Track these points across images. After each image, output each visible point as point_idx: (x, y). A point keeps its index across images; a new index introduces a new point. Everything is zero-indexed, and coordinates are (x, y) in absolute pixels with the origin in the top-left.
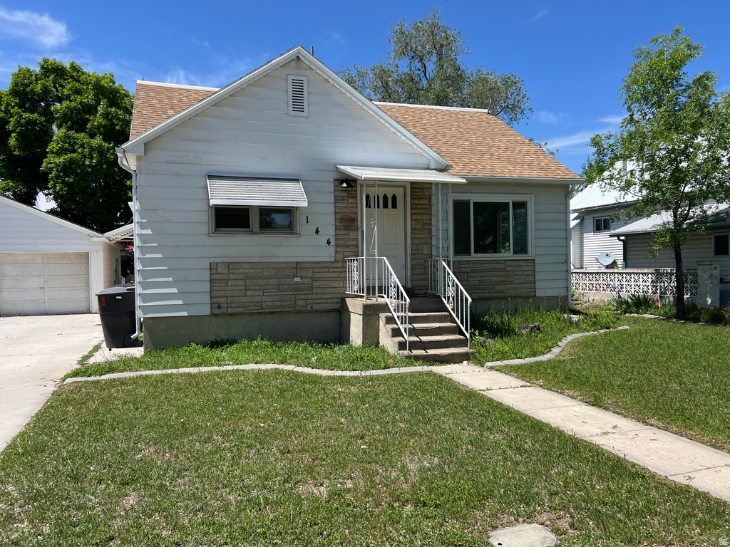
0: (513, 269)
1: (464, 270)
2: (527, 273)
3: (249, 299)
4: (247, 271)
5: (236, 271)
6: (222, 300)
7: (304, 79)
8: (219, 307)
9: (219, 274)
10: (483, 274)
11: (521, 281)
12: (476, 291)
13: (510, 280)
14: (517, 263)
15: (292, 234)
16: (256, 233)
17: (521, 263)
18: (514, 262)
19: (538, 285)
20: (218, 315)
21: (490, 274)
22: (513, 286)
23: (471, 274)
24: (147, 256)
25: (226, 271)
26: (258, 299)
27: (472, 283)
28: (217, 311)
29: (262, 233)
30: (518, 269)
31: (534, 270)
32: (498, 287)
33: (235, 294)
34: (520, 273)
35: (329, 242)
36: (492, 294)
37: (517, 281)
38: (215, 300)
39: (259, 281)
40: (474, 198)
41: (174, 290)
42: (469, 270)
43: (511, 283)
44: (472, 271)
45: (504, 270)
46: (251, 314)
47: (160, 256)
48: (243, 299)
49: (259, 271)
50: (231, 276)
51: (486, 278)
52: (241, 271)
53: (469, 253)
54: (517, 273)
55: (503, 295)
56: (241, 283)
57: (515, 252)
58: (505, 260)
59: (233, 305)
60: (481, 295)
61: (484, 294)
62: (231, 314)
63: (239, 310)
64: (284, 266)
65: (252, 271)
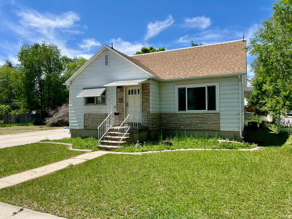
0: (207, 117)
1: (182, 117)
2: (215, 119)
3: (93, 125)
4: (93, 116)
5: (90, 116)
6: (87, 125)
7: (108, 54)
8: (86, 127)
9: (87, 117)
10: (192, 119)
11: (212, 123)
12: (188, 126)
13: (205, 122)
14: (209, 115)
15: (105, 104)
16: (95, 105)
17: (211, 115)
18: (208, 114)
19: (221, 125)
20: (86, 129)
21: (195, 119)
22: (207, 125)
23: (186, 119)
24: (71, 112)
25: (88, 116)
26: (95, 125)
27: (186, 123)
28: (85, 128)
29: (97, 105)
30: (210, 117)
31: (219, 118)
32: (199, 125)
33: (90, 123)
34: (212, 119)
35: (115, 107)
36: (196, 128)
37: (210, 123)
38: (85, 125)
39: (96, 119)
40: (187, 86)
41: (76, 121)
42: (185, 117)
43: (207, 123)
44: (186, 118)
45: (202, 118)
46: (94, 129)
47: (74, 112)
48: (92, 125)
49: (96, 116)
50: (89, 118)
51: (193, 121)
52: (92, 116)
53: (185, 110)
54: (210, 119)
55: (202, 129)
56: (91, 120)
57: (208, 109)
58: (203, 113)
59: (90, 126)
60: (191, 128)
61: (192, 128)
62: (89, 129)
63: (90, 128)
64: (102, 115)
65: (94, 116)
